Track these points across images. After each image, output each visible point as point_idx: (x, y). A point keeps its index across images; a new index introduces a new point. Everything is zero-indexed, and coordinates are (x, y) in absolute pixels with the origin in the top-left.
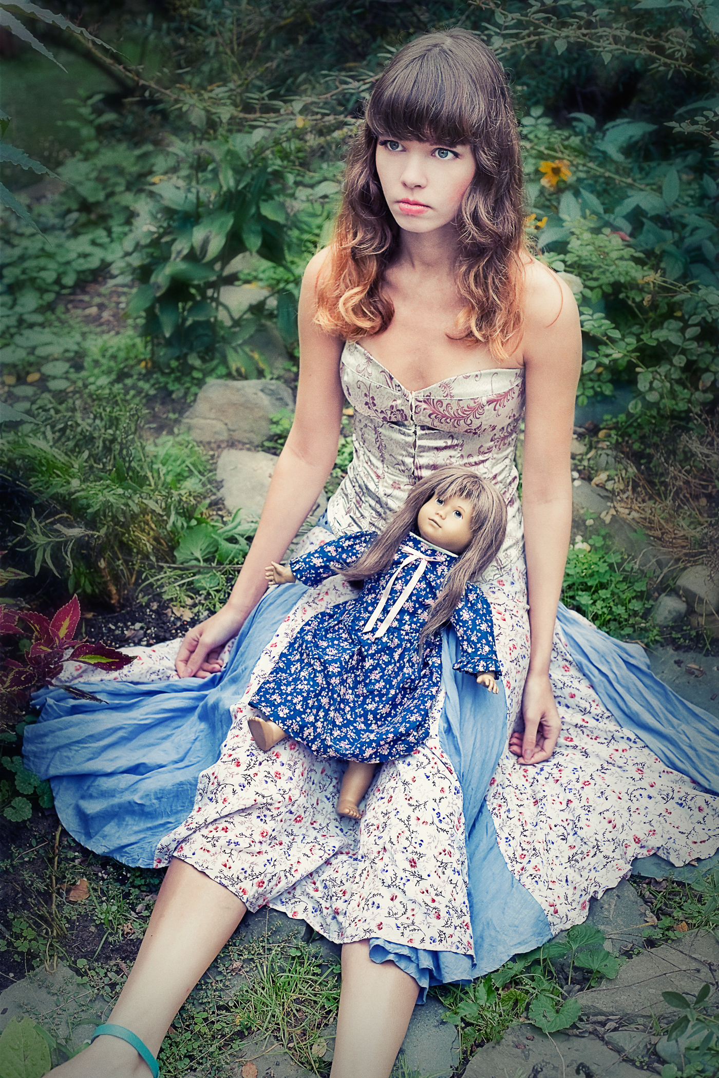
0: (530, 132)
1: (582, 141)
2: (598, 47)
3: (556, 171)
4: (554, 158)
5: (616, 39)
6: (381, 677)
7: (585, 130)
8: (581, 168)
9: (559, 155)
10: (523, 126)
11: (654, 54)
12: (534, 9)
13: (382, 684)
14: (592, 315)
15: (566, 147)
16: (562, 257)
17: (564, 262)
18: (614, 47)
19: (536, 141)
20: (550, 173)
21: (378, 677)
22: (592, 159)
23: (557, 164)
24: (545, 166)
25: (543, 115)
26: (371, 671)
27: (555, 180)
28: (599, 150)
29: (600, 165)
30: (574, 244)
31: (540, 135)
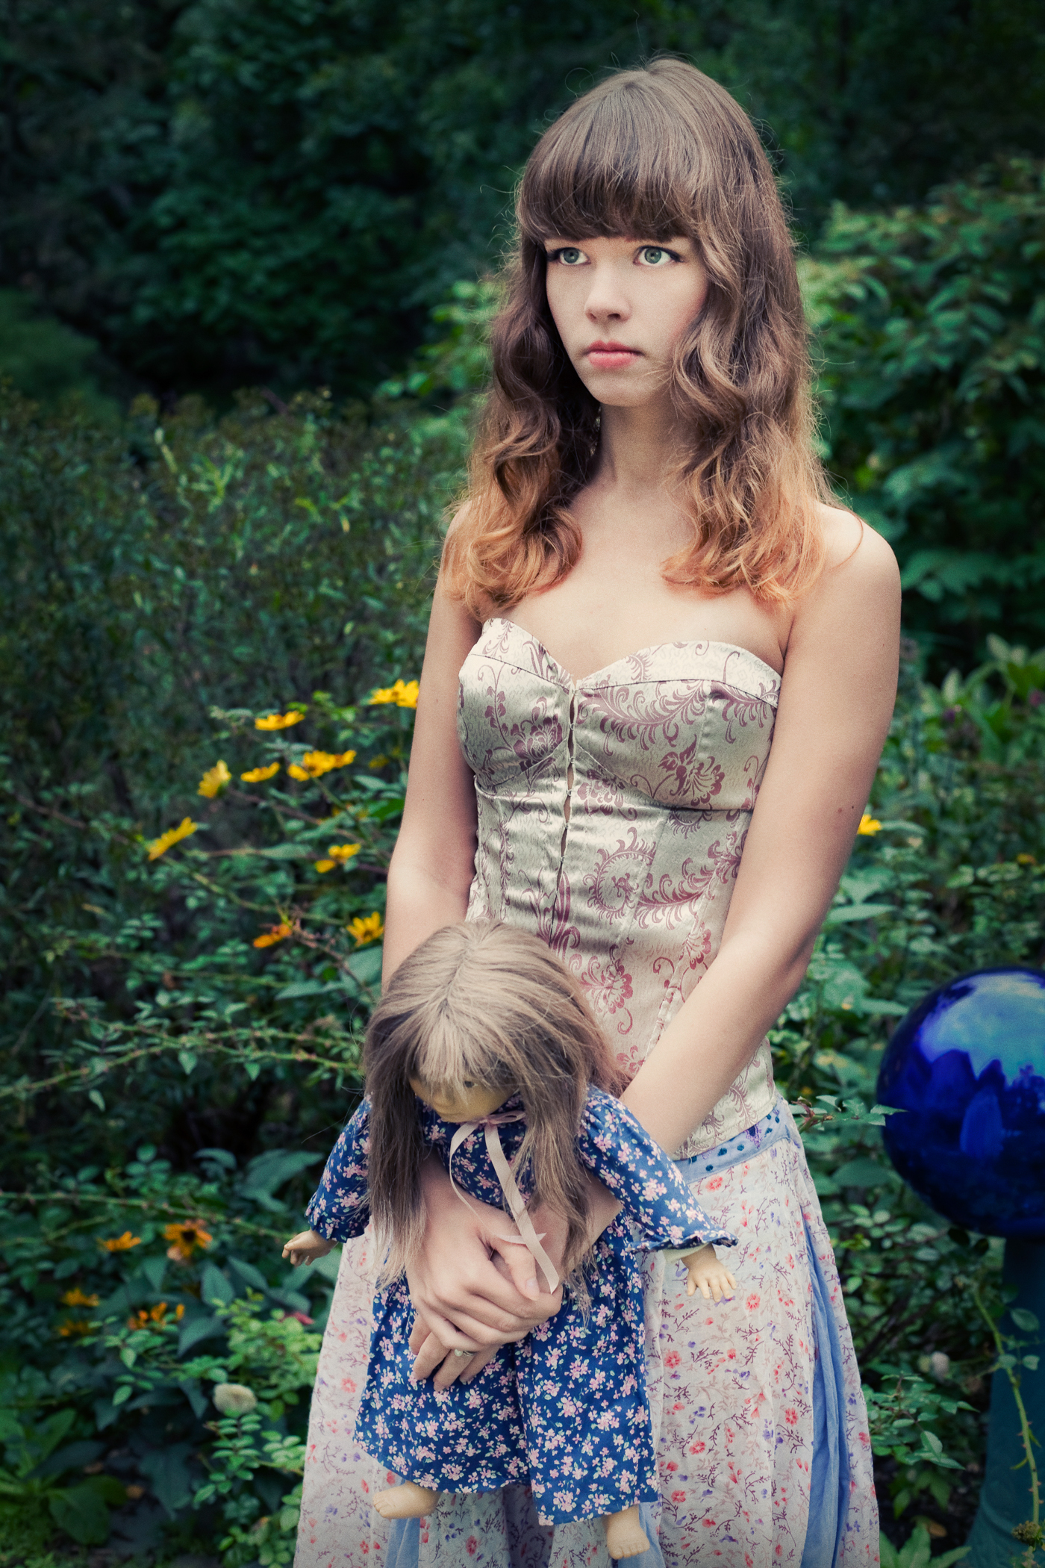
0: (143, 1184)
1: (220, 1190)
2: (238, 1056)
3: (189, 1236)
4: (182, 1218)
5: (261, 1044)
6: (591, 1366)
7: (221, 1172)
8: (224, 1227)
9: (190, 1213)
10: (131, 1177)
11: (314, 1058)
12: (145, 1014)
13: (600, 1375)
14: (281, 1441)
15: (198, 1200)
16: (220, 1361)
17: (224, 1367)
18: (259, 1054)
19: (151, 1196)
20: (180, 1240)
21: (584, 1369)
22: (238, 1213)
23: (187, 1226)
24: (171, 1231)
25: (158, 1157)
26: (566, 1367)
27: (187, 1251)
28: (244, 1199)
29: (249, 1219)
30: (237, 1339)
31: (157, 1186)
